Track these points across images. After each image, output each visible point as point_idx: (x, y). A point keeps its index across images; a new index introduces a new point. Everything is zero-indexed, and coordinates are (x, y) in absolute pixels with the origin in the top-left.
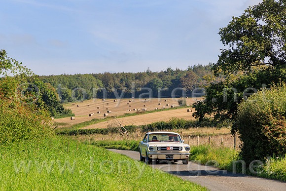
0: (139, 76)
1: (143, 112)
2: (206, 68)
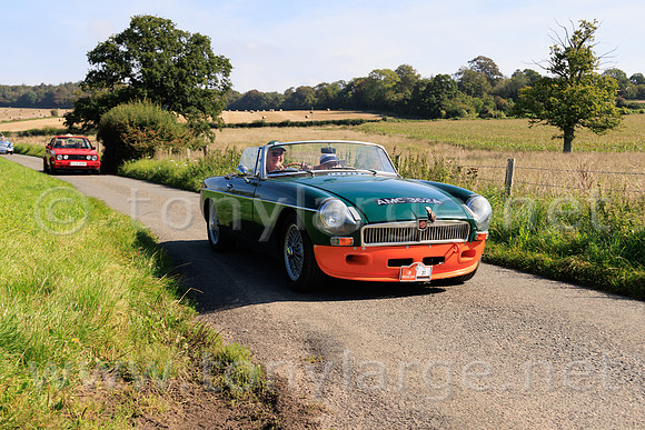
0: (15, 89)
1: (19, 120)
2: (75, 84)
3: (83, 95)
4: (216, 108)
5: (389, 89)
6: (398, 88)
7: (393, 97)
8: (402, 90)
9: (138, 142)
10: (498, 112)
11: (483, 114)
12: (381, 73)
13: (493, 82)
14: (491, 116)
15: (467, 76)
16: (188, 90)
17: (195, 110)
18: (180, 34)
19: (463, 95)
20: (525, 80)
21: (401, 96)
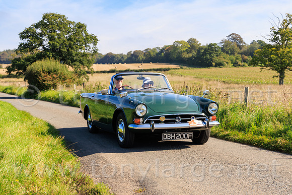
2: (12, 51)
3: (17, 56)
4: (89, 63)
5: (184, 51)
6: (189, 51)
7: (186, 55)
8: (191, 52)
9: (47, 81)
10: (243, 63)
11: (235, 64)
12: (179, 43)
13: (240, 47)
14: (240, 65)
15: (226, 44)
16: (74, 53)
17: (78, 63)
18: (70, 23)
19: (224, 54)
20: (258, 46)
21: (190, 55)
